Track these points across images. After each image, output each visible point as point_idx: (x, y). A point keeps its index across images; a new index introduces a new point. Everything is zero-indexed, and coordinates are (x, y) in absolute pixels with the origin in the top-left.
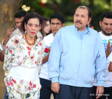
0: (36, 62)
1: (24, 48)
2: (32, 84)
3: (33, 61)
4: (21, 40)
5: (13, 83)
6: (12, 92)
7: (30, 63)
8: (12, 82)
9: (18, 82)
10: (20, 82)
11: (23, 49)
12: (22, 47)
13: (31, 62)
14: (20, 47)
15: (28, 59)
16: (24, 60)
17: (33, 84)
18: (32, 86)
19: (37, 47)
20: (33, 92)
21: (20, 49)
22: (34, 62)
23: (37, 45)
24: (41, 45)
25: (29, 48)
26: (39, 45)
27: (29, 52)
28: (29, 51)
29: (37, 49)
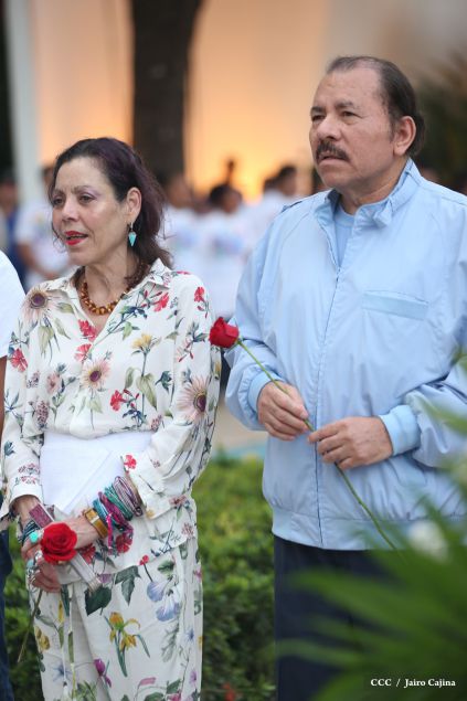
0: (116, 401)
1: (63, 333)
3: (100, 390)
7: (82, 407)
11: (58, 335)
12: (58, 325)
13: (88, 399)
14: (48, 326)
15: (77, 385)
16: (55, 394)
19: (132, 320)
20: (124, 578)
21: (47, 335)
22: (106, 399)
23: (143, 311)
24: (164, 306)
25: (88, 331)
26: (151, 309)
27: (86, 348)
28: (87, 342)
29: (134, 328)
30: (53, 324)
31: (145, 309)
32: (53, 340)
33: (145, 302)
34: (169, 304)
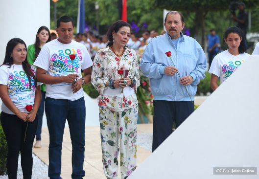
2: (126, 100)
4: (108, 51)
5: (106, 102)
6: (104, 112)
8: (104, 101)
9: (111, 100)
10: (113, 100)
11: (111, 60)
17: (128, 100)
18: (127, 102)
19: (127, 58)
20: (129, 109)
25: (117, 59)
26: (129, 56)
27: (118, 63)
34: (132, 55)
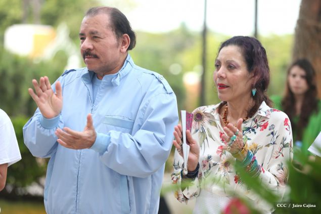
1: (211, 136)
3: (229, 172)
11: (208, 137)
12: (209, 131)
13: (223, 176)
14: (203, 132)
15: (217, 167)
16: (205, 171)
19: (250, 135)
21: (203, 137)
23: (253, 130)
24: (265, 128)
29: (249, 139)
30: (206, 131)
31: (255, 129)
32: (205, 140)
33: (256, 125)
34: (268, 127)
